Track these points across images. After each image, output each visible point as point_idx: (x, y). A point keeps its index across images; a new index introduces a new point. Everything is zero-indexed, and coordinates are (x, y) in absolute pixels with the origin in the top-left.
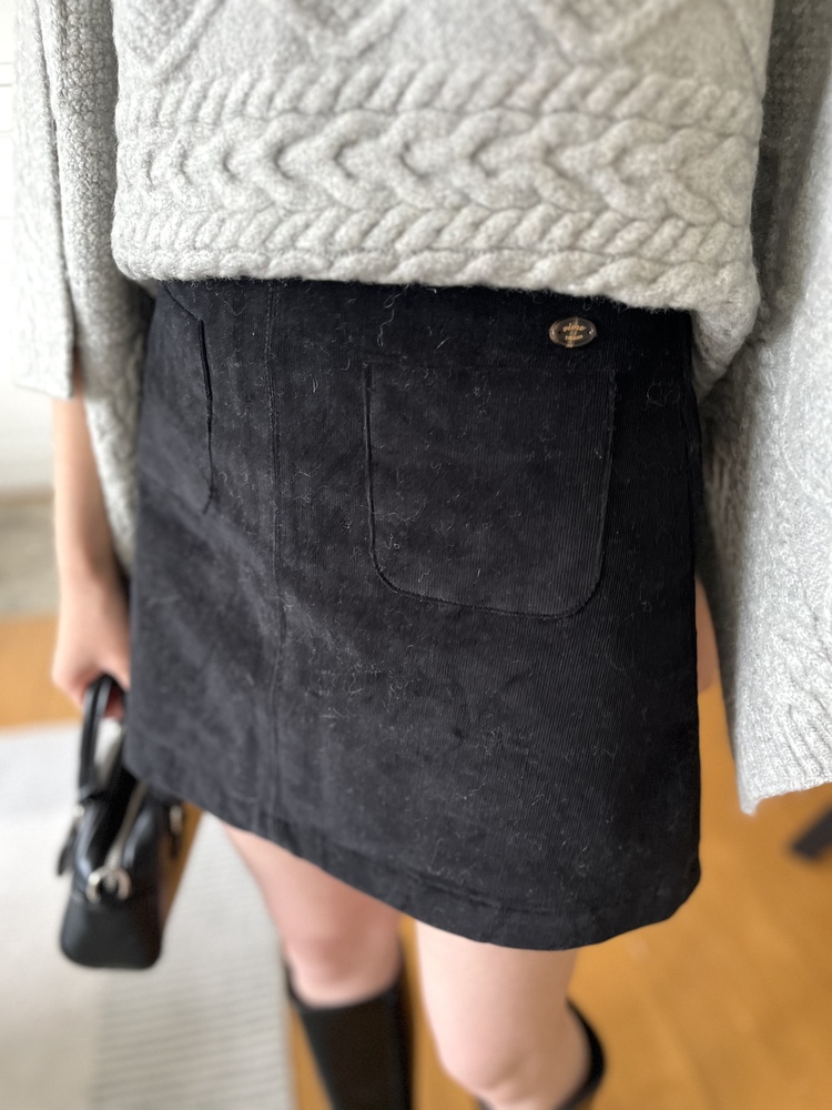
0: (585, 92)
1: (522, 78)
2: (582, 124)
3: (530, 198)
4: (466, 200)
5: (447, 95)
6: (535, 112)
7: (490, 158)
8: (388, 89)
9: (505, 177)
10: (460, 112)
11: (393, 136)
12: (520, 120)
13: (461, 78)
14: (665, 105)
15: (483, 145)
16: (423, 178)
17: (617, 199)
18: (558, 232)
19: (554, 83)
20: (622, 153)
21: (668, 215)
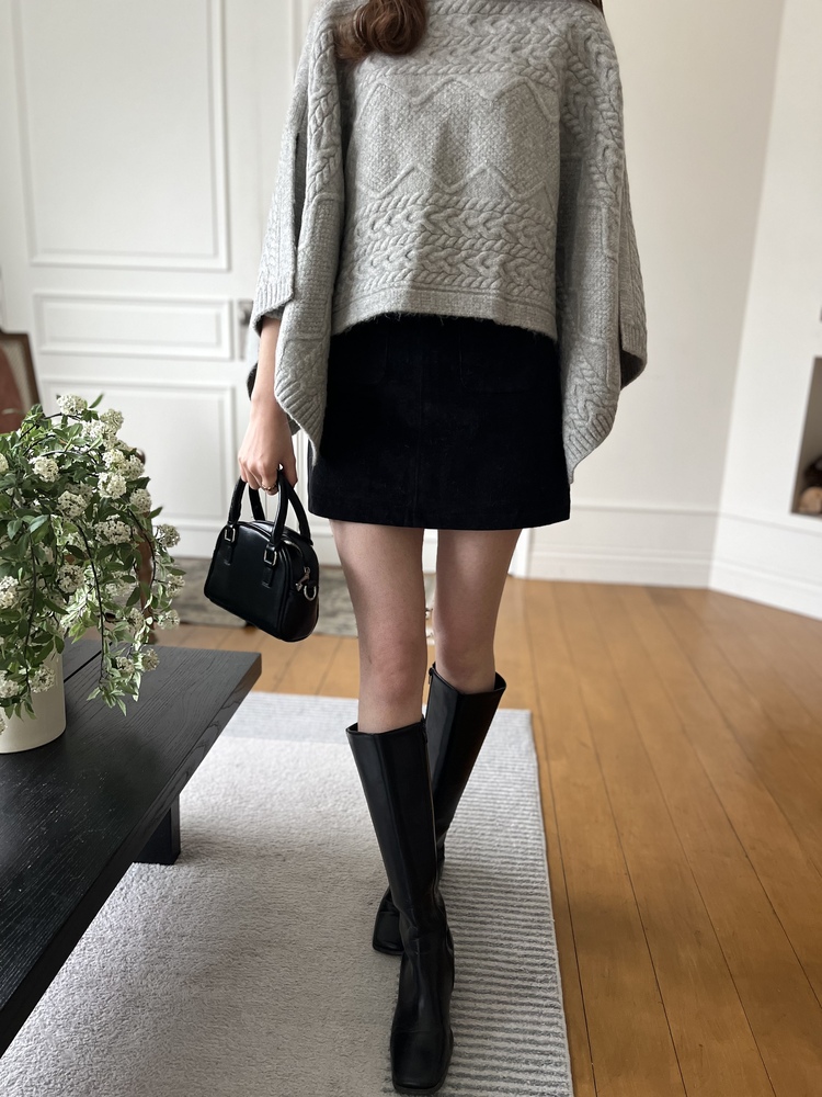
0: (516, 209)
1: (499, 204)
2: (515, 218)
3: (499, 237)
4: (481, 236)
5: (478, 206)
6: (502, 213)
7: (489, 225)
8: (461, 204)
9: (493, 231)
10: (481, 211)
11: (462, 216)
12: (498, 215)
13: (482, 202)
14: (536, 216)
15: (487, 221)
16: (470, 228)
17: (522, 240)
18: (506, 248)
19: (508, 206)
20: (525, 227)
21: (535, 248)
